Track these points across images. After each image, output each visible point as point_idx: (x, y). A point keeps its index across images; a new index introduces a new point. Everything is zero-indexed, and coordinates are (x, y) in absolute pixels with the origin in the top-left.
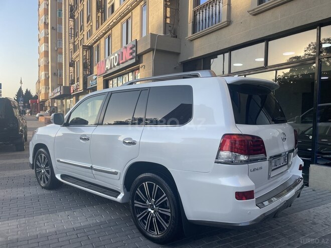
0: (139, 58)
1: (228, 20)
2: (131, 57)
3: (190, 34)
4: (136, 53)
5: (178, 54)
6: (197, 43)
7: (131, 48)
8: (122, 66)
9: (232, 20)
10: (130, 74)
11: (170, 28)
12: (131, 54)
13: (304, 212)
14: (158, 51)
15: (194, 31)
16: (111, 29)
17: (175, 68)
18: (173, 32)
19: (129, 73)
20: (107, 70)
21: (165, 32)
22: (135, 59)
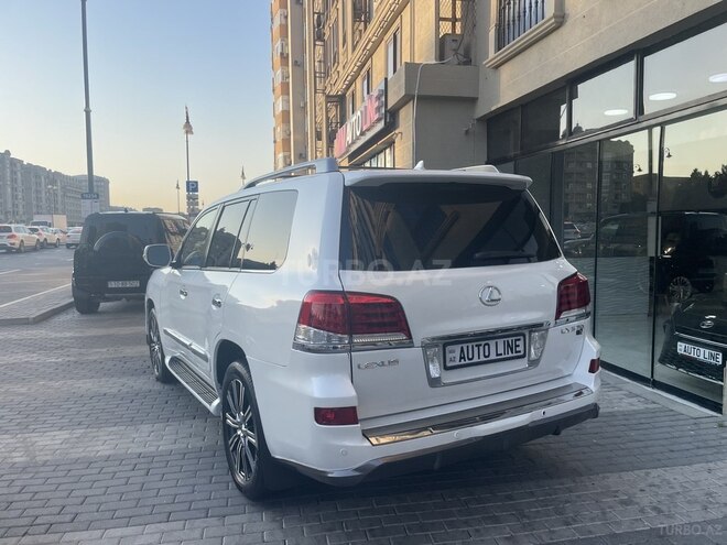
0: (391, 119)
1: (558, 13)
2: (376, 117)
3: (492, 54)
4: (386, 107)
5: (473, 101)
6: (506, 71)
7: (378, 98)
8: (369, 135)
9: (567, 12)
10: (388, 151)
11: (454, 45)
12: (378, 109)
14: (422, 99)
15: (500, 45)
16: (371, 56)
17: (467, 132)
18: (461, 51)
19: (385, 149)
20: (349, 146)
21: (441, 55)
22: (383, 122)
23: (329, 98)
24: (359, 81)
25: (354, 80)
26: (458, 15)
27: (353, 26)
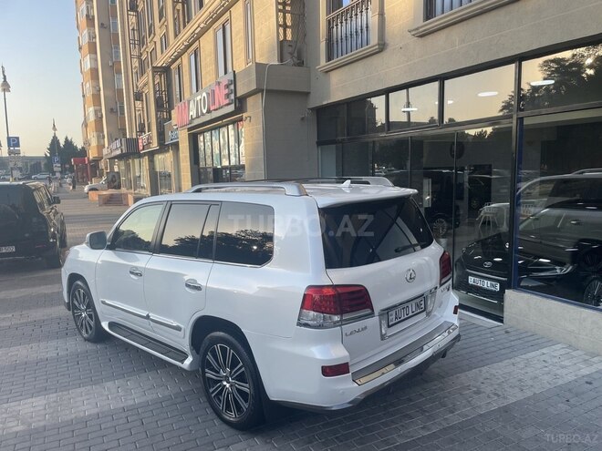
0: (240, 103)
1: (380, 42)
2: (227, 101)
3: (323, 61)
4: (235, 95)
5: (307, 94)
6: (335, 77)
7: (227, 86)
8: (215, 115)
9: (387, 42)
10: (231, 127)
11: (290, 49)
12: (227, 96)
13: (471, 373)
14: (268, 91)
15: (329, 58)
16: (198, 38)
17: (303, 119)
18: (296, 55)
19: (228, 125)
20: (192, 119)
21: (281, 59)
22: (233, 105)
23: (155, 70)
24: (185, 57)
25: (179, 56)
26: (289, 23)
27: (174, 8)
